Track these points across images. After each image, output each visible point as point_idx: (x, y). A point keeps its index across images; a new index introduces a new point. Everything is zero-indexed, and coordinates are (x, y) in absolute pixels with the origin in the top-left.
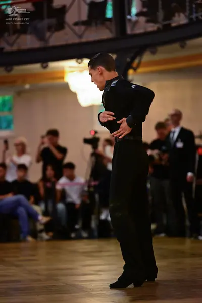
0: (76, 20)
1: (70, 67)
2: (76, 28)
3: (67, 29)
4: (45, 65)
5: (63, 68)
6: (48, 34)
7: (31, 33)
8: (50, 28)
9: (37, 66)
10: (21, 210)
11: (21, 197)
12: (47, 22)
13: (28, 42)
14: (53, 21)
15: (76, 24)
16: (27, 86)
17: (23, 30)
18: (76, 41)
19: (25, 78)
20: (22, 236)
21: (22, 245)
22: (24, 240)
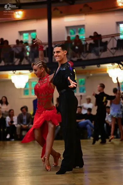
0: (112, 47)
1: (109, 67)
2: (112, 51)
3: (108, 51)
4: (99, 66)
5: (106, 67)
6: (100, 53)
7: (93, 53)
8: (101, 51)
9: (96, 66)
10: (88, 126)
11: (88, 120)
12: (100, 48)
13: (92, 56)
14: (102, 48)
15: (112, 49)
16: (91, 75)
17: (90, 52)
18: (112, 56)
19: (90, 71)
20: (88, 137)
21: (88, 140)
22: (89, 139)
